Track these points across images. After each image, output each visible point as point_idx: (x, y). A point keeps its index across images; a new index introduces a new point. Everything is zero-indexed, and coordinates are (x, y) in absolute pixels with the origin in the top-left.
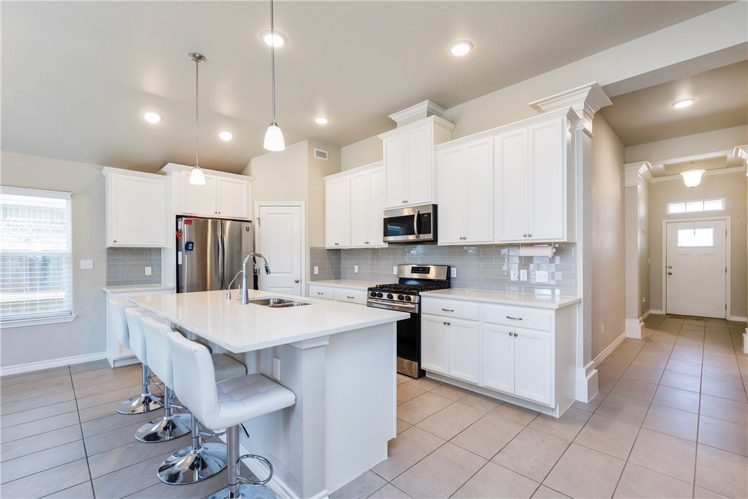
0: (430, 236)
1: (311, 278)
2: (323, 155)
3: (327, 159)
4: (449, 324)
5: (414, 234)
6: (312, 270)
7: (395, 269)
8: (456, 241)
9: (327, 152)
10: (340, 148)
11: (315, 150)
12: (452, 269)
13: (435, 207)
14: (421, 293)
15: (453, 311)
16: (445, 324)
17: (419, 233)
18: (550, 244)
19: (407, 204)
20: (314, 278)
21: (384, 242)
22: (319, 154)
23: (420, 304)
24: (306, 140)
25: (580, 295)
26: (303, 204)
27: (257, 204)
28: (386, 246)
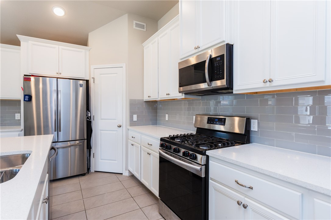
0: (224, 83)
1: (130, 124)
2: (143, 27)
3: (145, 30)
4: (245, 207)
5: (204, 81)
6: (131, 117)
9: (145, 24)
10: (158, 21)
11: (135, 22)
12: (252, 121)
13: (230, 48)
14: (208, 153)
15: (251, 188)
16: (239, 203)
17: (211, 79)
19: (200, 49)
20: (133, 123)
21: (180, 92)
22: (137, 25)
23: (207, 166)
24: (127, 15)
26: (124, 66)
27: (92, 68)
28: (182, 96)
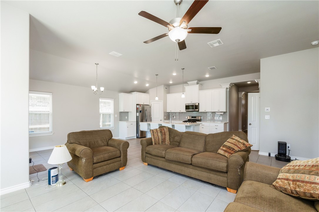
0: (197, 110)
3: (167, 90)
6: (164, 117)
7: (186, 117)
8: (204, 111)
10: (170, 86)
12: (202, 117)
13: (199, 104)
17: (195, 109)
18: (223, 112)
19: (192, 102)
20: (165, 119)
22: (166, 88)
24: (163, 85)
25: (228, 122)
26: (162, 101)
27: (151, 101)
28: (186, 112)
